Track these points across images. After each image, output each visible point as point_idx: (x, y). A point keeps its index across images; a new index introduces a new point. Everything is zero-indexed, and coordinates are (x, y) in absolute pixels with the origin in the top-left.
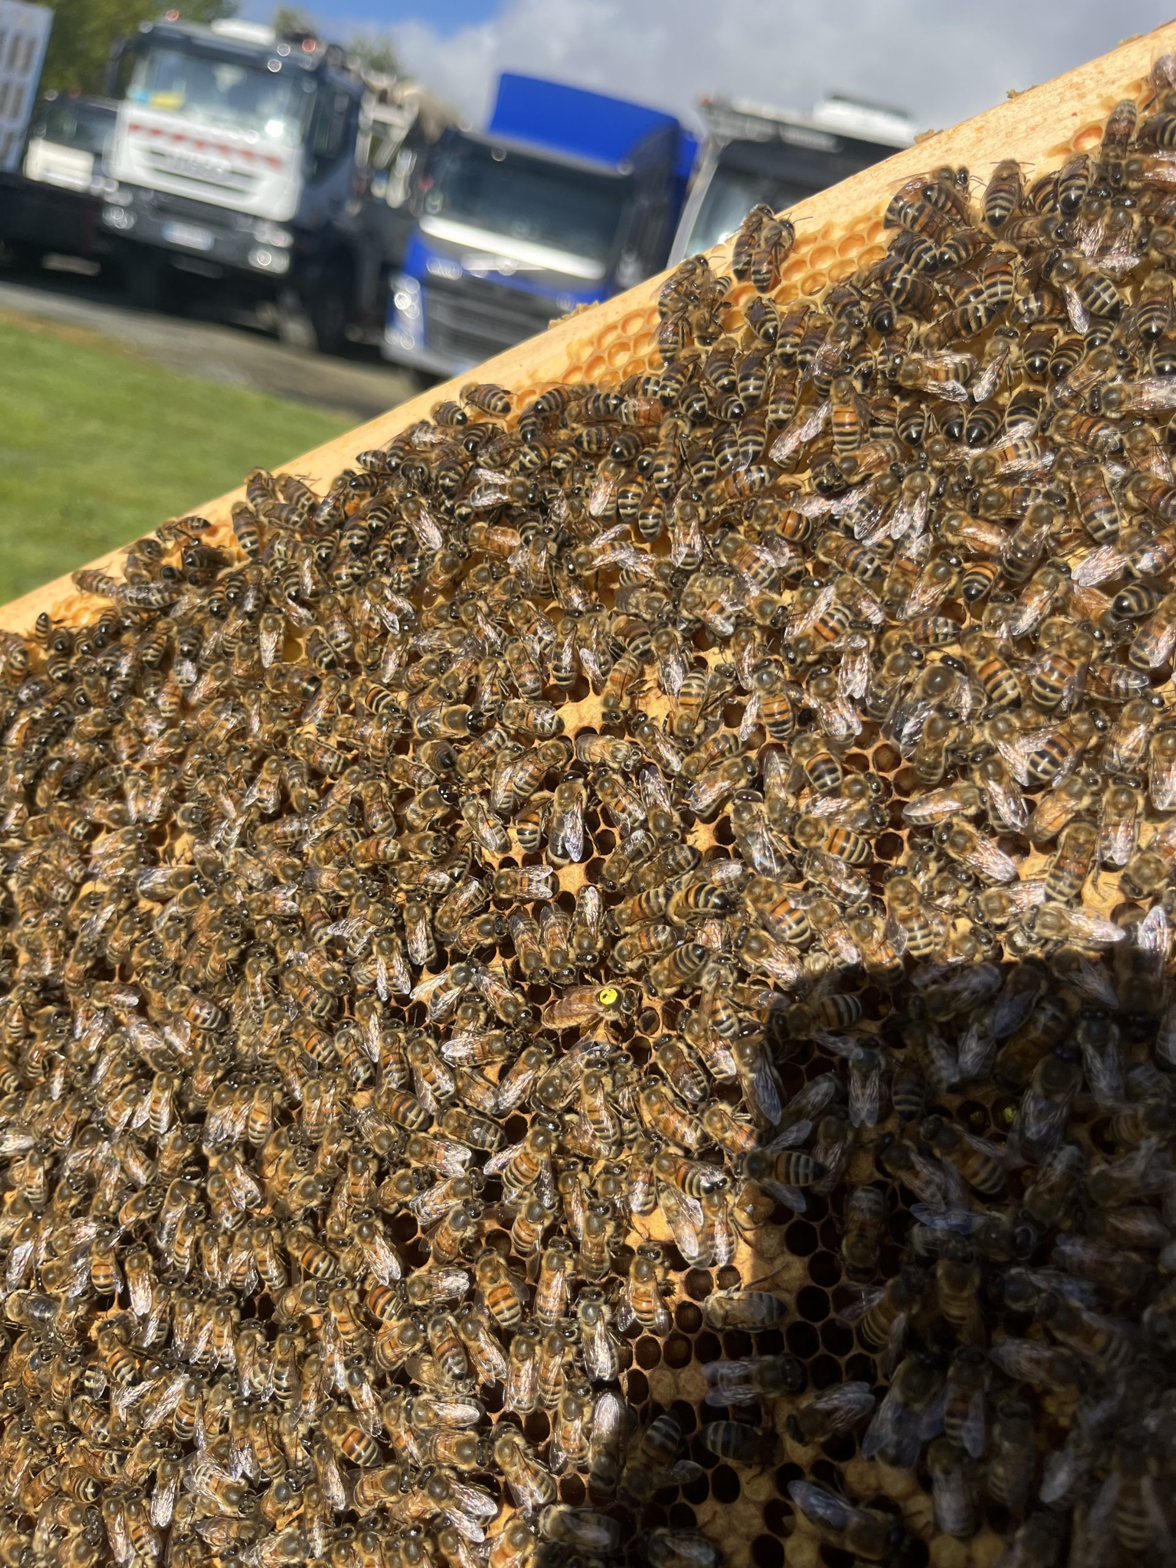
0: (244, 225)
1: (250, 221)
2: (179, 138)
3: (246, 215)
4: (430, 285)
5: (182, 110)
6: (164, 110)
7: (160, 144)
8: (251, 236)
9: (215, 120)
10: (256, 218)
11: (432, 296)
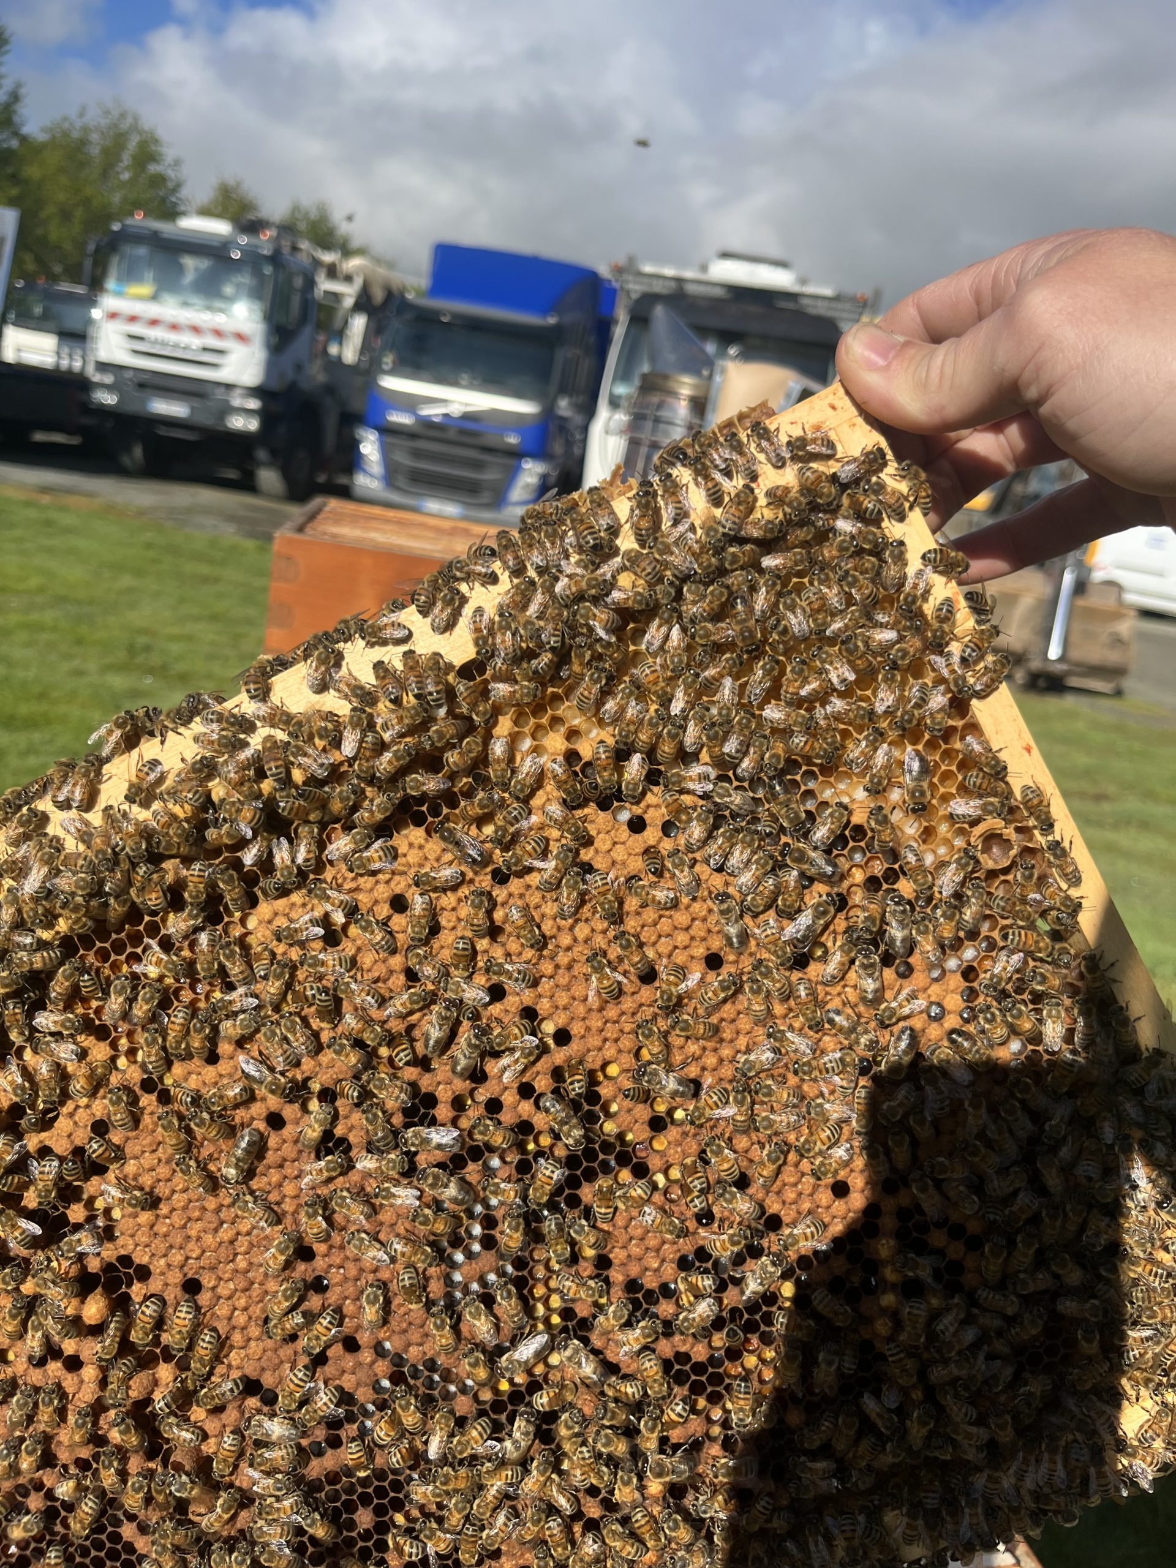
0: (220, 394)
1: (222, 390)
2: (154, 323)
3: (218, 384)
4: (387, 431)
5: (154, 298)
6: (140, 298)
7: (137, 329)
8: (227, 402)
9: (185, 304)
10: (229, 387)
11: (390, 439)
